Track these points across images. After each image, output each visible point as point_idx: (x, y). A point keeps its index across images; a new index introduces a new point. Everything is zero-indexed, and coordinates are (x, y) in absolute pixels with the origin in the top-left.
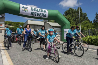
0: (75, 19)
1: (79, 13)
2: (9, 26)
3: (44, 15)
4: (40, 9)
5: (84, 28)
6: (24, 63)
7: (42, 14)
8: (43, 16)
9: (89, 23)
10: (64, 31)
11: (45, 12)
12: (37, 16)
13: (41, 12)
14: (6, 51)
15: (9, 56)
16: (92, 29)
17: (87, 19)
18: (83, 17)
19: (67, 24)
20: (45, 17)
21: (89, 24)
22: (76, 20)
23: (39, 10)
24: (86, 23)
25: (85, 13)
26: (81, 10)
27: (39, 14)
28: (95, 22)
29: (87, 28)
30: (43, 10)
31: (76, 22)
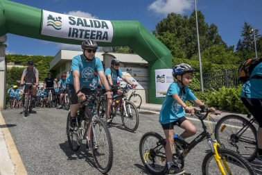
0: (186, 42)
1: (195, 27)
2: (16, 66)
3: (102, 36)
4: (92, 20)
5: (210, 66)
6: (49, 161)
7: (98, 32)
8: (100, 39)
9: (226, 51)
10: (156, 76)
11: (105, 28)
12: (85, 37)
13: (94, 29)
14: (7, 129)
15: (13, 143)
16: (235, 67)
17: (218, 41)
18: (207, 35)
19: (163, 58)
20: (105, 41)
21: (226, 55)
22: (187, 45)
23: (89, 23)
24: (215, 53)
25: (213, 26)
26: (200, 16)
27: (90, 33)
28: (241, 50)
29: (219, 66)
30: (100, 21)
31: (187, 50)
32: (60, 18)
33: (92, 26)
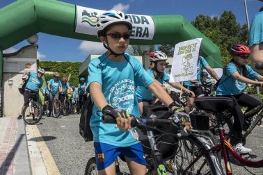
3: (143, 32)
4: (131, 15)
8: (140, 36)
11: (145, 23)
14: (43, 143)
19: (212, 56)
20: (145, 38)
30: (140, 16)
32: (96, 14)
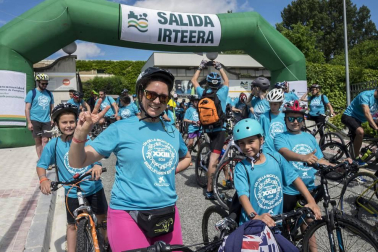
3: (206, 37)
4: (191, 14)
5: (360, 74)
7: (199, 32)
8: (203, 42)
11: (209, 25)
19: (293, 65)
20: (209, 44)
23: (186, 20)
27: (188, 34)
29: (374, 72)
30: (202, 16)
31: (325, 45)
32: (145, 15)
33: (191, 25)
